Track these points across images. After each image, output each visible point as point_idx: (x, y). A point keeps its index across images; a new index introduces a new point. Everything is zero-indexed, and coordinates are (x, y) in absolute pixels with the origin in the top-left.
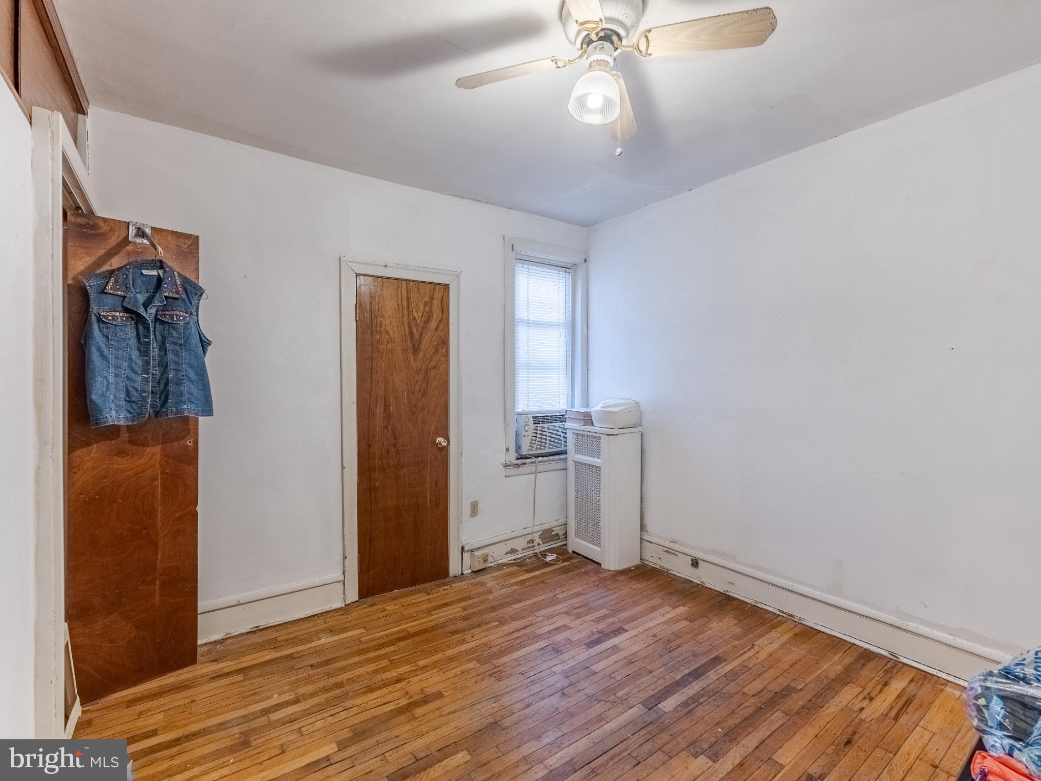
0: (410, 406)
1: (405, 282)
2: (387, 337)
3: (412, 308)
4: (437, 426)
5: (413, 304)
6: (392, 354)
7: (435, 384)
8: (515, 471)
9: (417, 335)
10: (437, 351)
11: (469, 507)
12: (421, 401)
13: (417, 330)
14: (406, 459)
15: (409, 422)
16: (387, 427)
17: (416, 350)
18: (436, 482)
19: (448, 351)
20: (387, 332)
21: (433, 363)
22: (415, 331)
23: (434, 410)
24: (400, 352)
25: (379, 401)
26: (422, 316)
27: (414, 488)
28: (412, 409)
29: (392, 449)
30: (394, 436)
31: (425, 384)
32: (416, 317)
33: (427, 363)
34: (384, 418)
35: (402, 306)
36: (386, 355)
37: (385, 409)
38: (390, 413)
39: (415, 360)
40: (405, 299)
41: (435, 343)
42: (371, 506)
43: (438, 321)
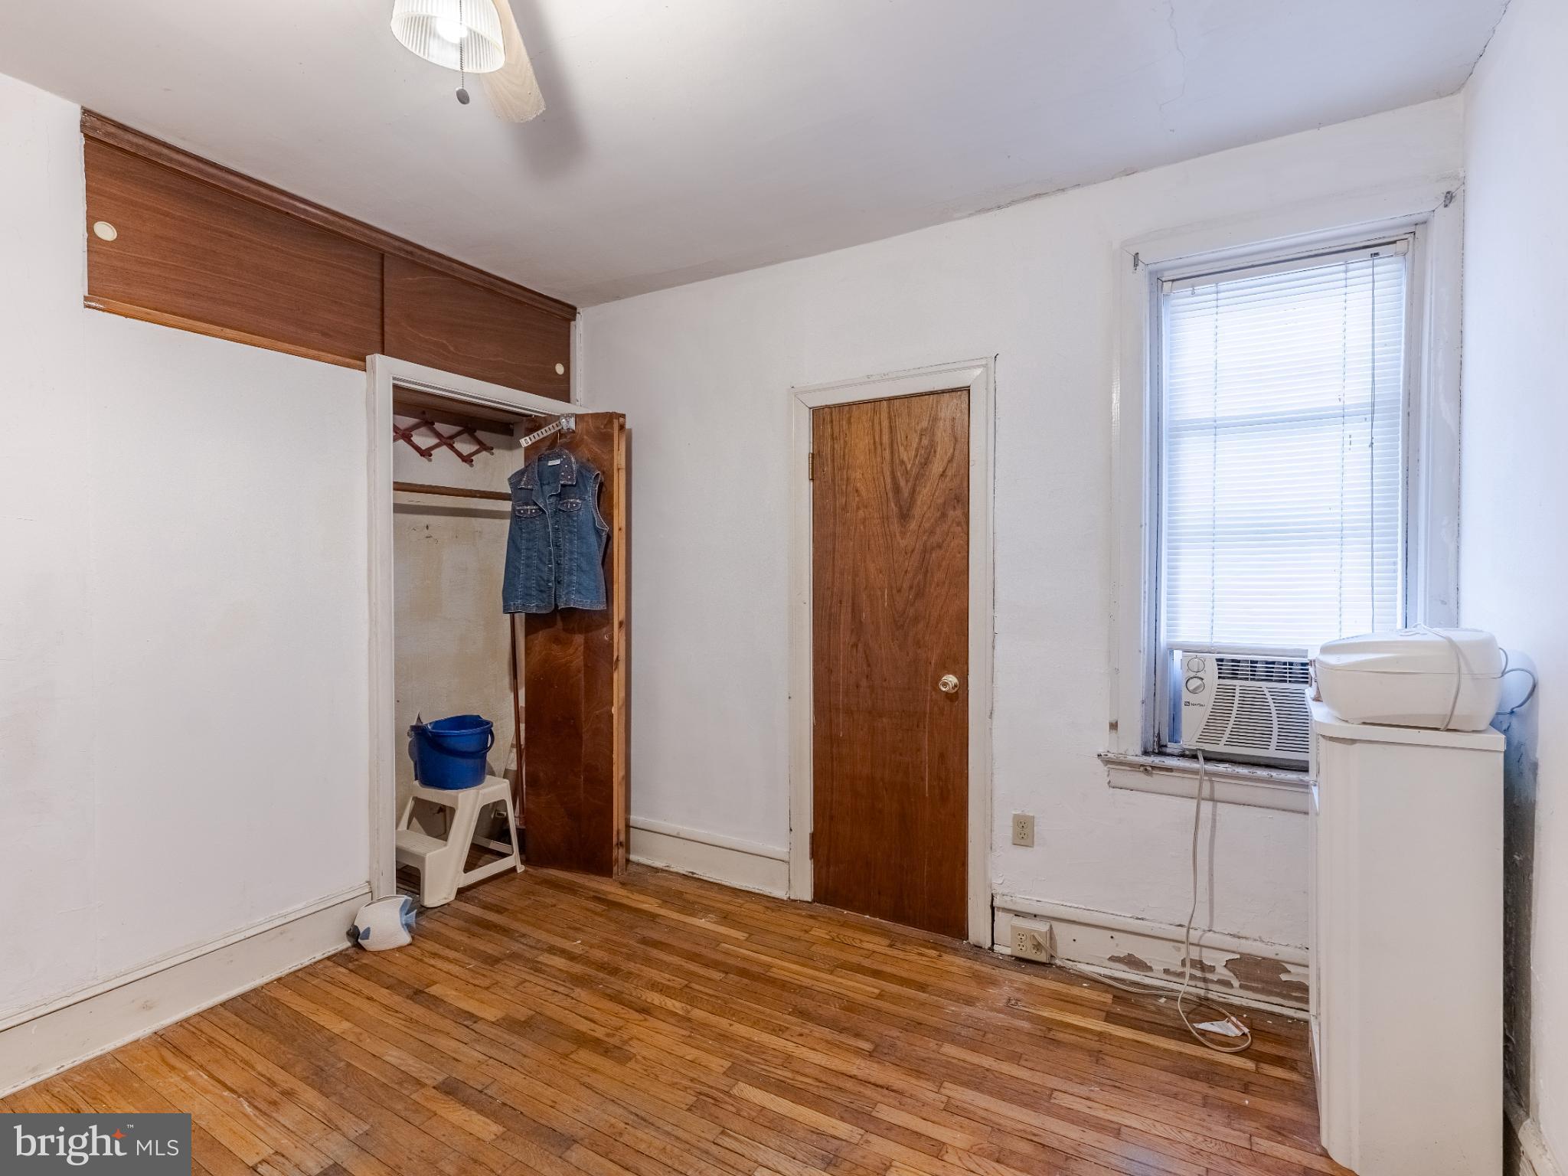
0: (893, 615)
1: (885, 402)
2: (857, 499)
3: (897, 444)
4: (943, 652)
5: (900, 436)
6: (864, 528)
7: (939, 576)
8: (1139, 779)
9: (906, 492)
10: (944, 515)
11: (1011, 824)
12: (912, 605)
13: (907, 481)
14: (886, 702)
15: (893, 640)
16: (855, 645)
17: (904, 516)
18: (942, 756)
19: (967, 515)
20: (857, 491)
21: (937, 538)
22: (902, 483)
23: (938, 623)
24: (877, 521)
25: (844, 604)
26: (916, 456)
27: (901, 754)
28: (897, 619)
29: (864, 683)
30: (868, 661)
31: (920, 576)
32: (905, 459)
33: (925, 538)
34: (852, 631)
35: (881, 445)
36: (855, 529)
37: (854, 617)
38: (861, 621)
39: (903, 534)
40: (886, 431)
41: (940, 501)
42: (832, 765)
43: (946, 460)
